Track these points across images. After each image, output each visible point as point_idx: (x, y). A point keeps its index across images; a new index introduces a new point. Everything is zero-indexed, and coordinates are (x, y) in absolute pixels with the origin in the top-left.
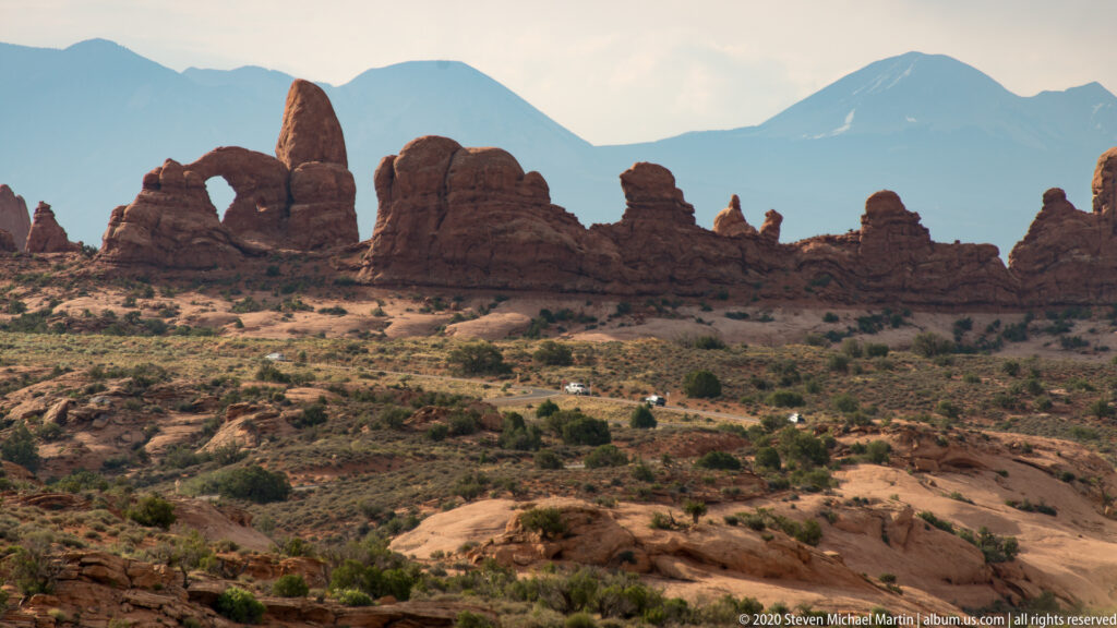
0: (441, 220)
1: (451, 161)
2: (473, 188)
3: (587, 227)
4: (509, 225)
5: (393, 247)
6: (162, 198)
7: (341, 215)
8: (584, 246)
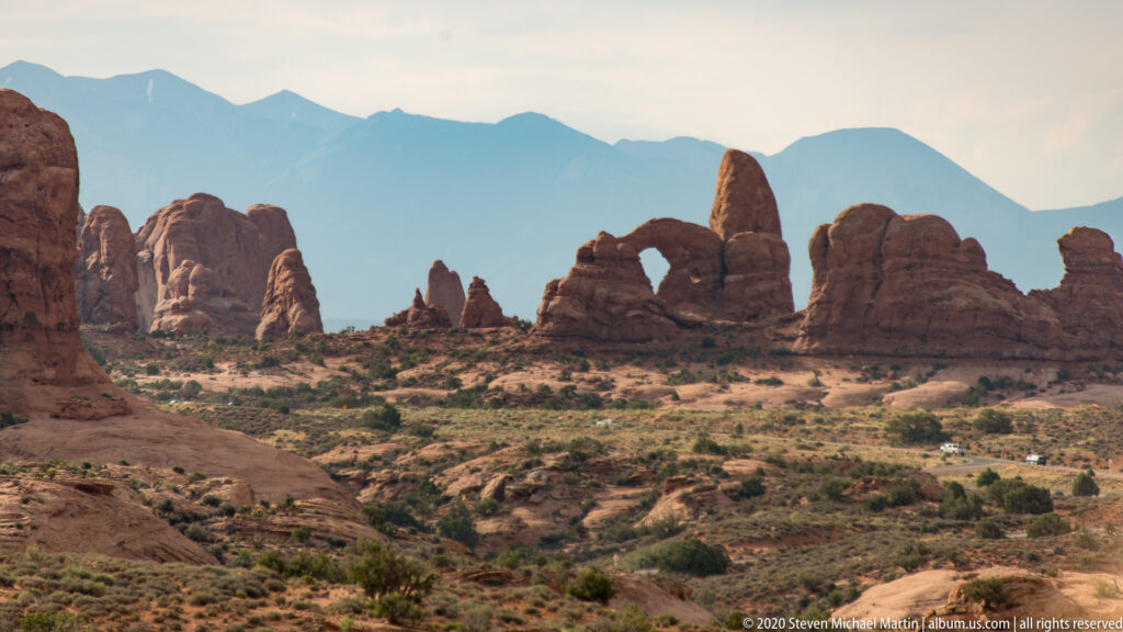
0: (878, 287)
1: (885, 229)
2: (909, 255)
3: (1025, 293)
4: (946, 292)
5: (829, 316)
6: (596, 271)
7: (776, 285)
8: (1022, 312)
